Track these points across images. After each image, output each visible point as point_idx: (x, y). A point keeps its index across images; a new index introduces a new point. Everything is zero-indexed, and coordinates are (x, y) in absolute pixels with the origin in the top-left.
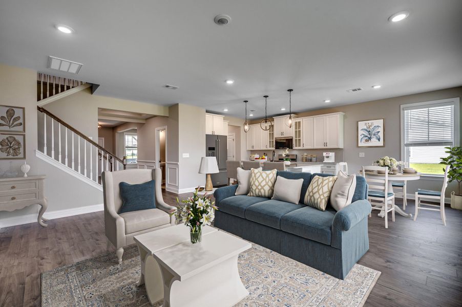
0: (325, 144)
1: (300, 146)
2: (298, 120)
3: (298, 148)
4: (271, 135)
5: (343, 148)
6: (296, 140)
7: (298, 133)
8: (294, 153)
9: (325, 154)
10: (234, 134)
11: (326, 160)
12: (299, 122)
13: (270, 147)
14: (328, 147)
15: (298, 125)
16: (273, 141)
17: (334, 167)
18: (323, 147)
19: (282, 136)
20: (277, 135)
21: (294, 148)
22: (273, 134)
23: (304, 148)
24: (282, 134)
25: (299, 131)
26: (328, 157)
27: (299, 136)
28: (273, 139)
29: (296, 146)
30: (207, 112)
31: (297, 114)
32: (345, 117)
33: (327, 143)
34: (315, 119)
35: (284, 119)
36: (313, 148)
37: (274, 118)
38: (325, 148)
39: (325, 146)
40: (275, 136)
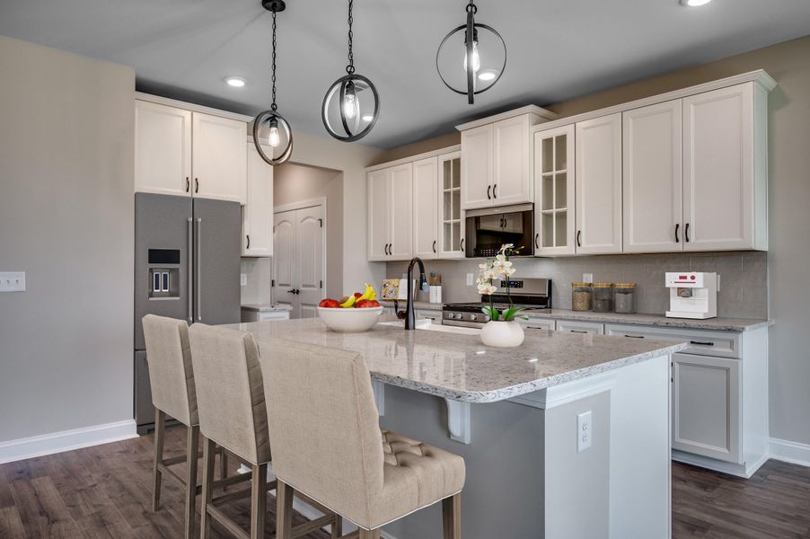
0: (681, 231)
1: (562, 241)
2: (554, 130)
3: (555, 250)
4: (453, 199)
5: (765, 248)
6: (548, 217)
7: (556, 186)
8: (543, 271)
9: (672, 279)
10: (324, 200)
11: (679, 308)
12: (562, 140)
13: (447, 248)
14: (697, 243)
15: (555, 151)
16: (457, 226)
17: (732, 344)
18: (669, 245)
19: (492, 203)
20: (473, 198)
21: (538, 253)
22: (457, 195)
23: (581, 251)
24: (491, 191)
25: (562, 179)
26: (686, 293)
27: (562, 201)
28: (457, 216)
29: (548, 243)
30: (142, 87)
31: (552, 105)
32: (774, 101)
33: (687, 225)
34: (631, 120)
35: (498, 130)
36: (620, 251)
37: (459, 128)
38: (681, 250)
39: (677, 241)
40: (466, 203)
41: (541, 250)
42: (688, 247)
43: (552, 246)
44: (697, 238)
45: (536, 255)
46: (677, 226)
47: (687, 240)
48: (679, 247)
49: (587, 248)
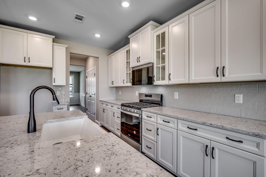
0: (220, 71)
1: (163, 79)
2: (160, 30)
4: (128, 63)
6: (158, 68)
7: (161, 55)
8: (160, 91)
10: (95, 68)
12: (163, 34)
13: (127, 82)
14: (229, 77)
15: (162, 39)
16: (130, 74)
18: (212, 79)
19: (139, 64)
20: (133, 63)
23: (171, 83)
24: (138, 59)
25: (163, 51)
27: (164, 61)
28: (130, 70)
29: (158, 79)
33: (224, 67)
34: (193, 17)
35: (141, 35)
36: (188, 82)
37: (129, 37)
38: (220, 81)
39: (218, 76)
40: (132, 65)
41: (156, 83)
42: (224, 79)
43: (160, 80)
44: (229, 74)
45: (154, 84)
46: (218, 68)
47: (224, 76)
48: (218, 80)
49: (174, 81)
